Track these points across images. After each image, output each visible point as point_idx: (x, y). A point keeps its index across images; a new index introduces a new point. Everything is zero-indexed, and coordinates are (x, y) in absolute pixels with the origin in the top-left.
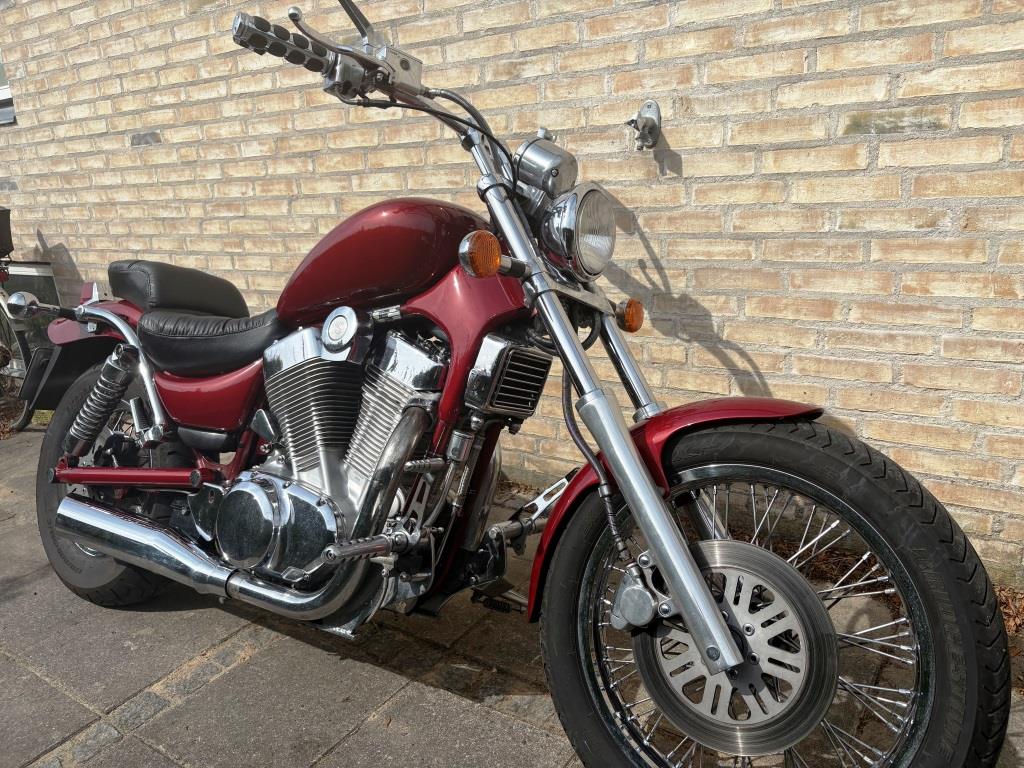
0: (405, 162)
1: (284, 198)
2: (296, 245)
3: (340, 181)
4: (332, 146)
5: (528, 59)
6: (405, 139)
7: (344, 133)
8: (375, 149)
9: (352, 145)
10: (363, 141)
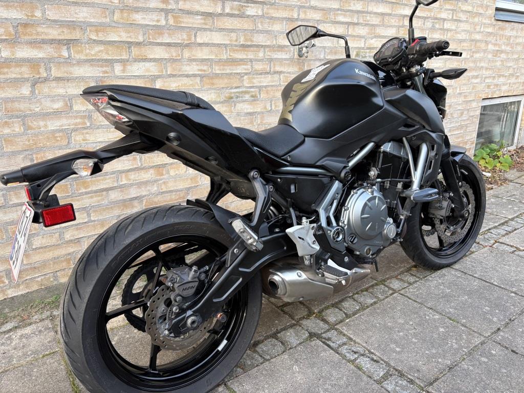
0: (166, 56)
1: (27, 80)
2: (42, 123)
3: (102, 67)
4: (94, 38)
5: (249, 5)
6: (167, 40)
7: (108, 29)
8: (138, 44)
9: (116, 38)
10: (127, 37)
